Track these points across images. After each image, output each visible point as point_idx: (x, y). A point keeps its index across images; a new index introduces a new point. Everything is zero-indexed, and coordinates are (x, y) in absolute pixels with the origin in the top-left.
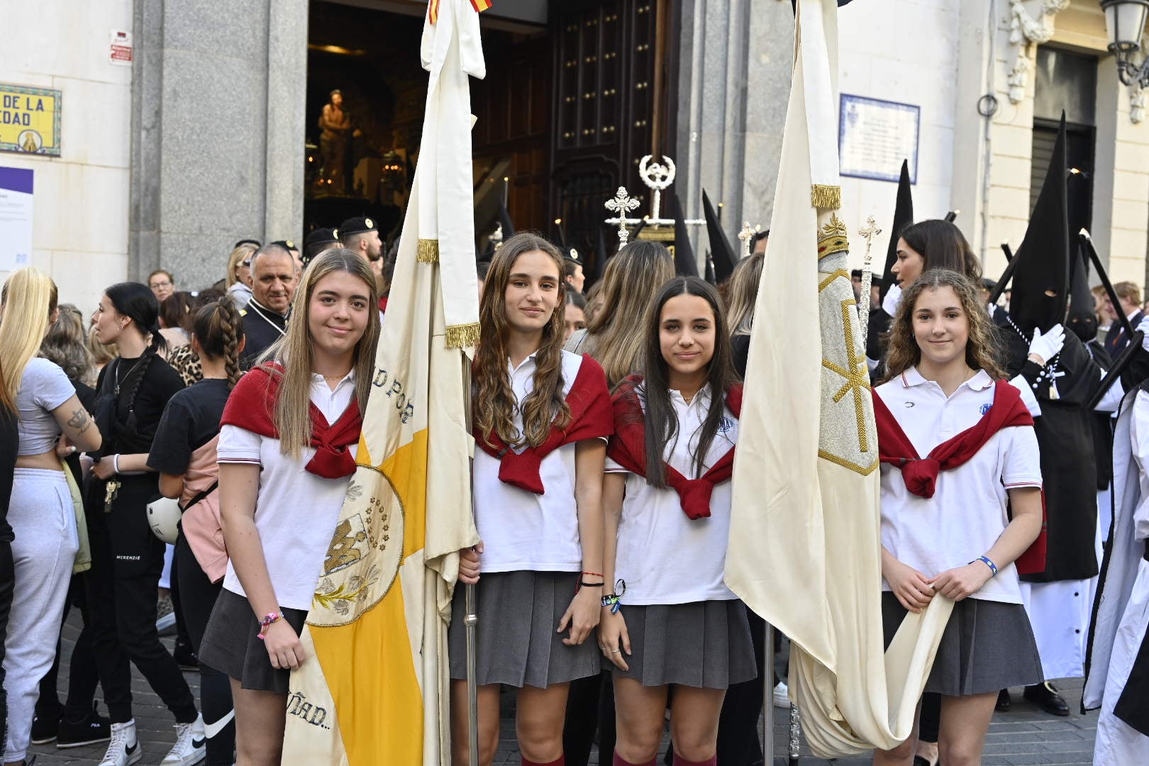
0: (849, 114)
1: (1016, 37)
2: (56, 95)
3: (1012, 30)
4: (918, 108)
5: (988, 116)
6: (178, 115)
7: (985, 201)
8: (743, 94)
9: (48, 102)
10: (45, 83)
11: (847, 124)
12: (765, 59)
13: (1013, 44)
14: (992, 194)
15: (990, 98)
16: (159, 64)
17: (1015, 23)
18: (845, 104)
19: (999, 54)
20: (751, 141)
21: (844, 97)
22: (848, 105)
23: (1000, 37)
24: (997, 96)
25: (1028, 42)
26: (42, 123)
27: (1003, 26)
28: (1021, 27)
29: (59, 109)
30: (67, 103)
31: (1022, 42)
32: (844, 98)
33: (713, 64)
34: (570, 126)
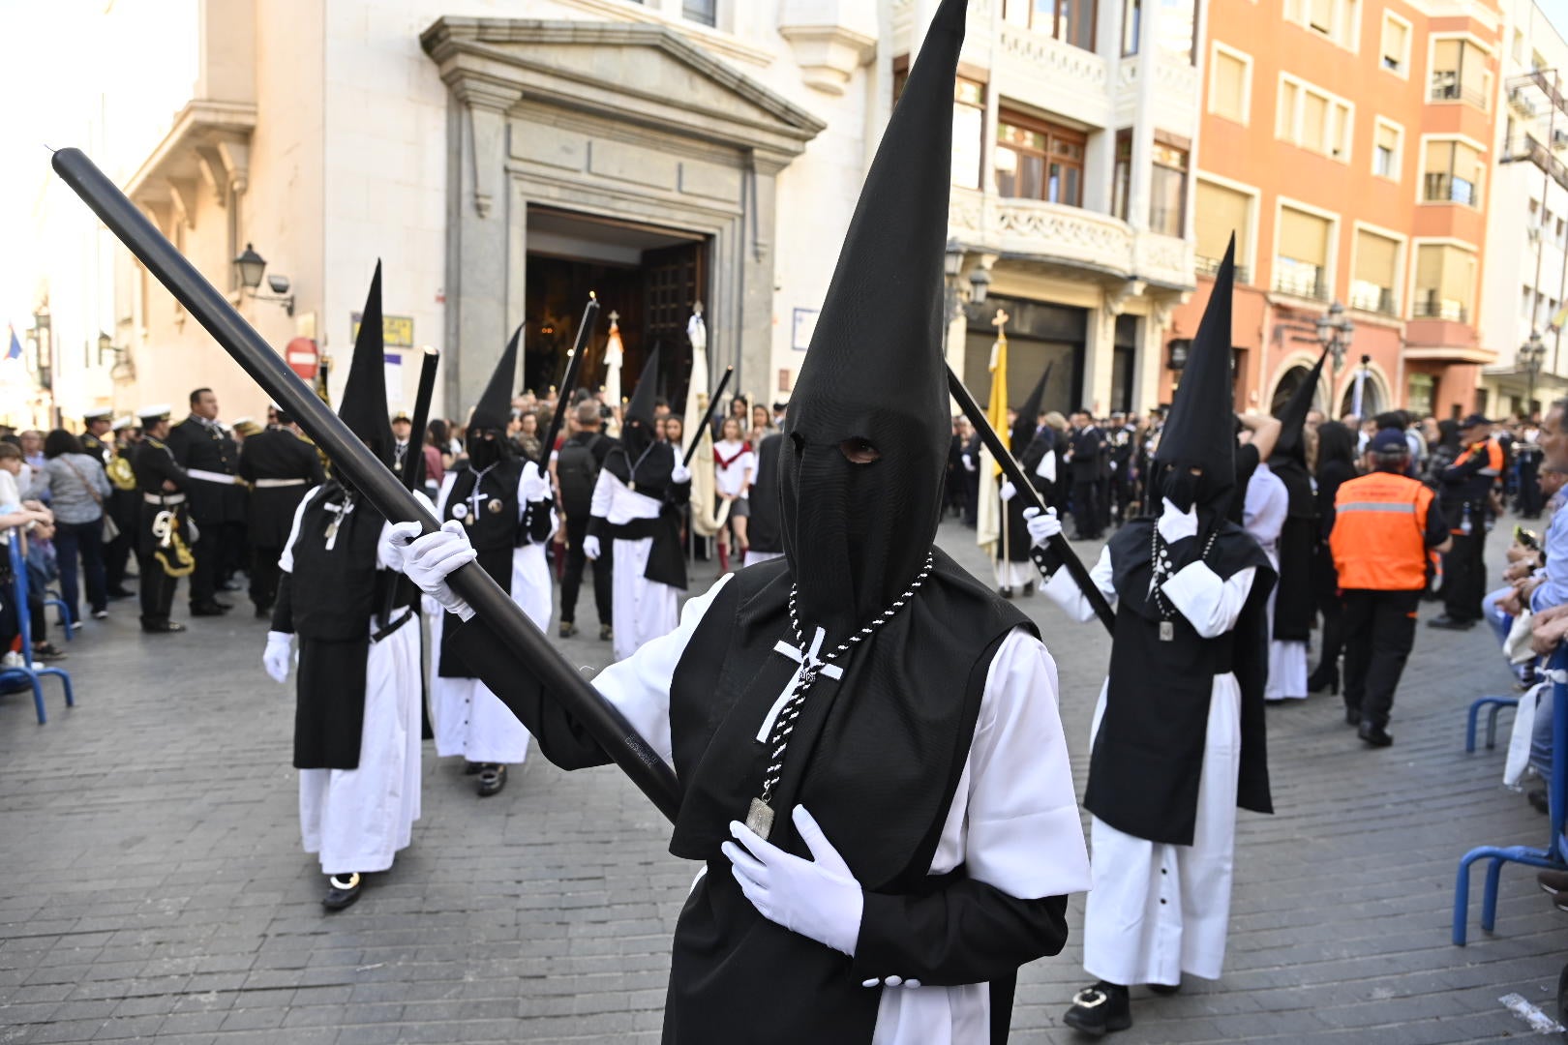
0: (799, 319)
2: (411, 320)
6: (467, 329)
8: (741, 310)
9: (408, 323)
10: (405, 314)
11: (798, 324)
12: (752, 292)
16: (458, 304)
18: (796, 314)
20: (745, 334)
21: (795, 310)
22: (798, 314)
26: (405, 332)
29: (412, 326)
30: (418, 324)
33: (725, 294)
34: (653, 322)
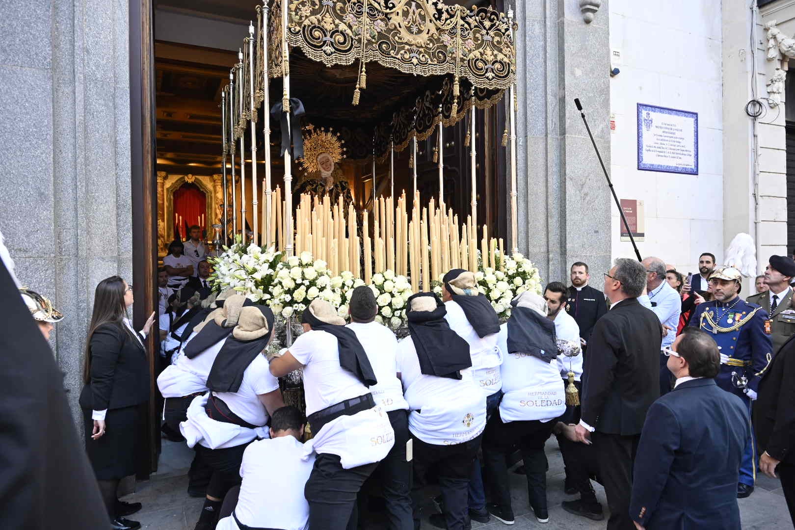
0: (645, 120)
1: (774, 53)
3: (769, 49)
4: (696, 114)
5: (755, 117)
7: (756, 185)
12: (578, 73)
13: (770, 60)
14: (761, 178)
15: (754, 102)
17: (772, 42)
18: (641, 112)
19: (760, 68)
21: (639, 105)
22: (644, 113)
23: (759, 55)
24: (760, 101)
25: (783, 57)
27: (760, 47)
28: (778, 44)
31: (779, 57)
32: (641, 107)
